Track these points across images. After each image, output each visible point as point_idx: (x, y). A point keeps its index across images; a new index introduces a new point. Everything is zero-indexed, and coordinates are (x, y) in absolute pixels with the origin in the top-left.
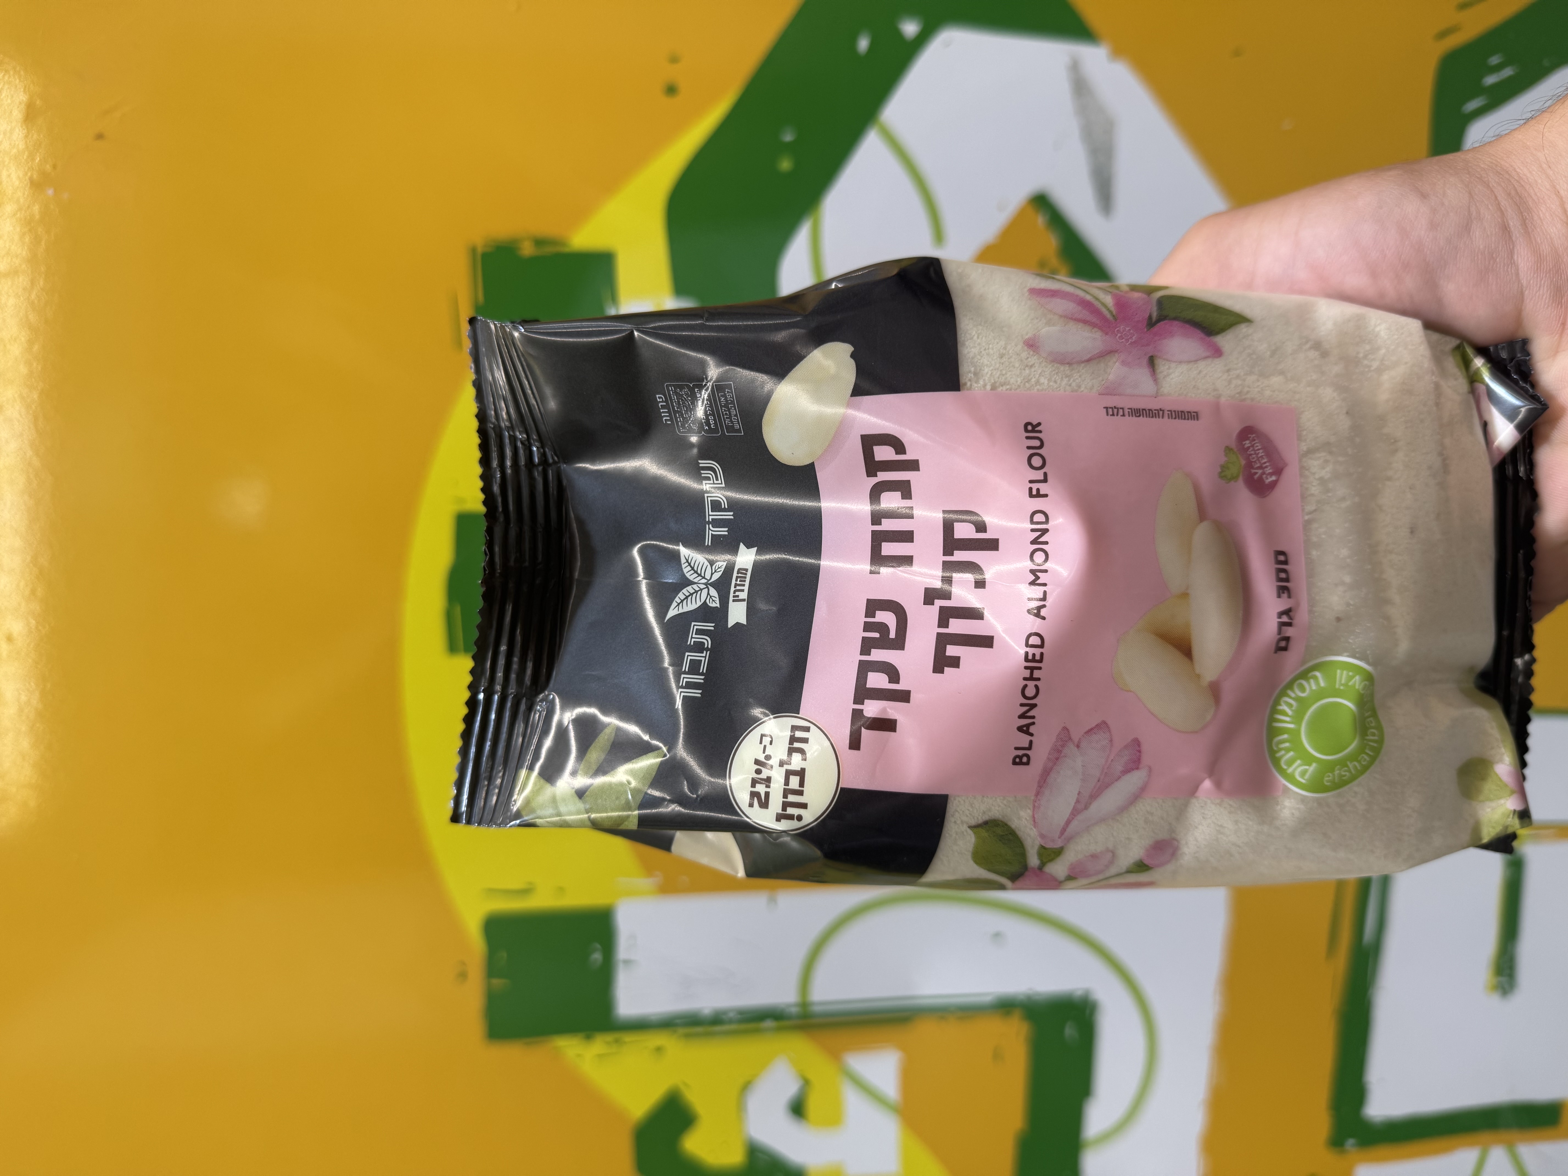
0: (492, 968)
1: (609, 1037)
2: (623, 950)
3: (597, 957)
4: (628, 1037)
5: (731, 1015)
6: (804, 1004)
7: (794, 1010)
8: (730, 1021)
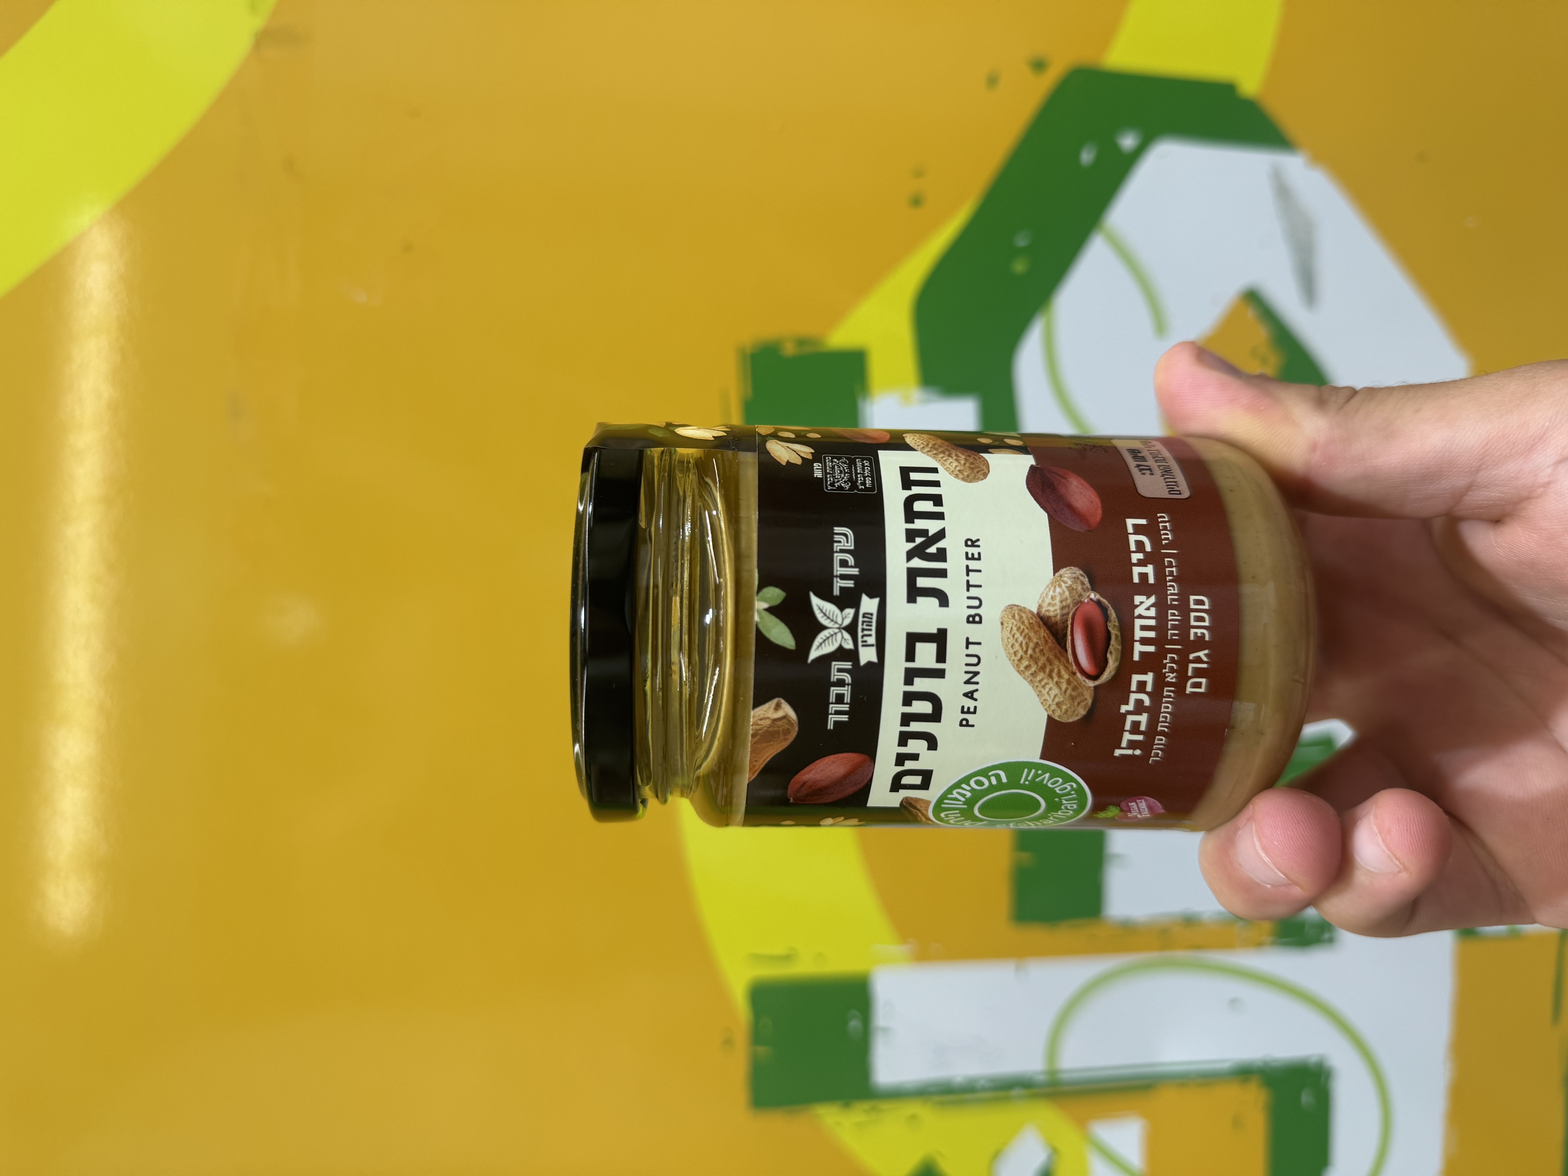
0: (757, 1036)
1: (866, 1105)
2: (881, 1017)
3: (854, 1024)
4: (884, 1106)
5: (982, 1082)
6: (1052, 1073)
7: (1042, 1078)
8: (984, 1089)
